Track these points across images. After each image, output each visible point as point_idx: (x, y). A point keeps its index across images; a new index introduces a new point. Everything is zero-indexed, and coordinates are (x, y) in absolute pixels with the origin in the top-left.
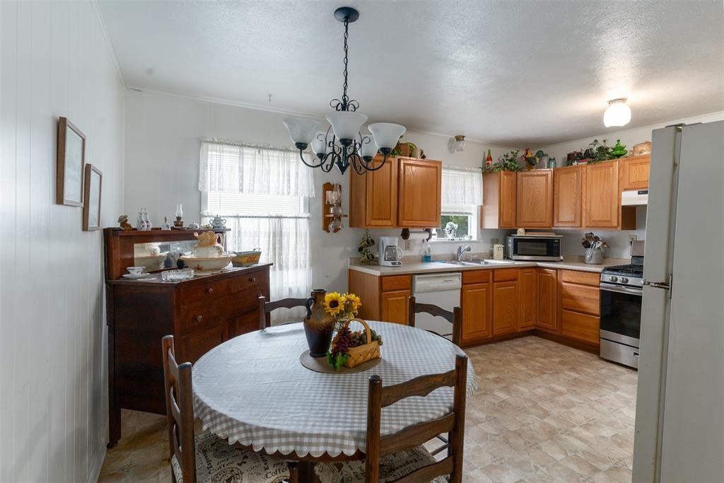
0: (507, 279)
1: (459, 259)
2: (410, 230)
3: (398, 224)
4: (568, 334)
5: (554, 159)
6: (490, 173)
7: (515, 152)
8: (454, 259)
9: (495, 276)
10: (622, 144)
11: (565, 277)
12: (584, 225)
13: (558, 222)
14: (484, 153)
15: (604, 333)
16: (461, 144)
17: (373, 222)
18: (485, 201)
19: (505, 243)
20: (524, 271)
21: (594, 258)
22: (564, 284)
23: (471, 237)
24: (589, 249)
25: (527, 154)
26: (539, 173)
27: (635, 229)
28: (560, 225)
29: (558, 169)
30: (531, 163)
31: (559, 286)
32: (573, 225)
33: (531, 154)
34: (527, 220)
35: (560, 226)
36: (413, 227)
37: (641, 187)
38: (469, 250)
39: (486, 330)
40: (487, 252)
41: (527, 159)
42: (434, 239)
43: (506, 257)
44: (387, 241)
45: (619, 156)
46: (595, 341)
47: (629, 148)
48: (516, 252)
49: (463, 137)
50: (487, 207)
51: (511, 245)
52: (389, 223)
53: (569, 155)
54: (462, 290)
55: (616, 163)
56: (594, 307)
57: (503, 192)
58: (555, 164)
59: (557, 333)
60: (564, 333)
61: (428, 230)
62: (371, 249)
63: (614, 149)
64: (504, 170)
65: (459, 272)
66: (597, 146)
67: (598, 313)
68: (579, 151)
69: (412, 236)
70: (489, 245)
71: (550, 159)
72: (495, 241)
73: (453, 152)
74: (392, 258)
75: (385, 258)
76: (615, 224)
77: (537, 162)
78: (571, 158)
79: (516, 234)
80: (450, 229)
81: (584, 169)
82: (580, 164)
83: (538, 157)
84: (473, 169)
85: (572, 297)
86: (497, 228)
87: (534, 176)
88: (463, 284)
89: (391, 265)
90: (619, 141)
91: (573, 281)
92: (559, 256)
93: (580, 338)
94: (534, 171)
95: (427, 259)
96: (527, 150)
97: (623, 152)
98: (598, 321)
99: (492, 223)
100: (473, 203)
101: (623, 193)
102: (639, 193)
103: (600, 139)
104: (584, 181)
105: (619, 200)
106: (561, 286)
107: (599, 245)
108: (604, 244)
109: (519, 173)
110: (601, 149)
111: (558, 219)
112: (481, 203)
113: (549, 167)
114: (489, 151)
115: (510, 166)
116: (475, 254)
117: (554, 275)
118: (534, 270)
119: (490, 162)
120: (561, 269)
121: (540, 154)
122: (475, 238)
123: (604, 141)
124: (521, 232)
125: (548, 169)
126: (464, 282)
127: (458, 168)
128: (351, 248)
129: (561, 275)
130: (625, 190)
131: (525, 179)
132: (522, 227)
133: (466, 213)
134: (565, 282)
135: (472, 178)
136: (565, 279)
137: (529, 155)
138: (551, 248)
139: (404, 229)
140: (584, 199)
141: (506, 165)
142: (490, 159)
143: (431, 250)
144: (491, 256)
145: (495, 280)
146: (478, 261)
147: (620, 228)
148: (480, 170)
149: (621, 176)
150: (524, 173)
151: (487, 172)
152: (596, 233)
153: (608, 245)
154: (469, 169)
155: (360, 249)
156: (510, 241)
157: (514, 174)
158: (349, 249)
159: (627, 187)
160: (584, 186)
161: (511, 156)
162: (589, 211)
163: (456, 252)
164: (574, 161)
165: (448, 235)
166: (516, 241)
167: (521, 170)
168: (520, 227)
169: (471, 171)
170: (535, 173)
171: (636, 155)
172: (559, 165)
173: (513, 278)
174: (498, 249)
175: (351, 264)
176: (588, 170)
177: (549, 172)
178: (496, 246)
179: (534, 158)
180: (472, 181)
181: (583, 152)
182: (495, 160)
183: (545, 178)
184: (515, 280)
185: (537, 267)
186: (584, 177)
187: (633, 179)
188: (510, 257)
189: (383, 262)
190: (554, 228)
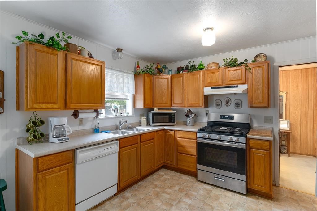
0: (148, 139)
1: (120, 128)
2: (80, 111)
3: (66, 107)
4: (181, 167)
5: (171, 70)
6: (139, 74)
7: (152, 64)
8: (117, 128)
9: (141, 139)
10: (202, 63)
11: (178, 135)
12: (186, 105)
13: (174, 104)
14: (135, 63)
15: (199, 166)
16: (120, 54)
17: (36, 106)
18: (136, 91)
19: (148, 117)
20: (158, 132)
21: (191, 123)
22: (178, 139)
23: (128, 113)
24: (189, 118)
25: (158, 66)
26: (164, 77)
27: (208, 107)
28: (175, 105)
29: (174, 75)
30: (160, 71)
31: (176, 140)
32: (181, 105)
33: (160, 66)
34: (159, 103)
35: (175, 107)
36: (81, 109)
37: (213, 85)
38: (126, 122)
39: (137, 175)
40: (138, 121)
41: (158, 69)
42: (102, 116)
43: (148, 124)
44: (54, 121)
45: (201, 69)
46: (195, 170)
47: (206, 65)
48: (153, 122)
49: (122, 50)
50: (137, 95)
51: (150, 117)
52: (56, 106)
53: (178, 68)
54: (119, 153)
55: (201, 73)
56: (193, 151)
57: (146, 86)
58: (172, 72)
59: (175, 167)
60: (179, 166)
61: (96, 111)
62: (41, 129)
63: (199, 65)
64: (146, 73)
65: (117, 140)
66: (191, 64)
67: (195, 154)
68: (183, 66)
69: (81, 116)
70: (139, 118)
71: (169, 70)
72: (142, 115)
73: (116, 60)
74: (61, 136)
75: (53, 136)
76: (201, 105)
77: (163, 71)
78: (179, 69)
79: (153, 111)
80: (114, 109)
81: (186, 75)
82: (184, 72)
83: (164, 68)
84: (128, 72)
85: (182, 146)
86: (143, 108)
87: (162, 78)
88: (120, 148)
89: (58, 142)
90: (201, 61)
91: (183, 137)
92: (175, 122)
93: (187, 169)
94: (162, 76)
95: (96, 131)
96: (158, 64)
97: (203, 67)
98: (196, 159)
99: (140, 105)
100: (129, 92)
101: (204, 88)
102: (211, 89)
103: (192, 61)
104: (186, 82)
105: (203, 92)
106: (177, 140)
107: (193, 116)
108: (195, 115)
109: (154, 77)
110: (192, 66)
111: (174, 102)
112: (134, 93)
113: (169, 74)
114: (138, 62)
115: (149, 72)
116: (130, 124)
117: (173, 134)
118: (163, 131)
119: (138, 68)
120: (177, 130)
121: (165, 67)
122: (130, 114)
123: (194, 62)
124: (156, 110)
125: (168, 75)
126: (121, 146)
127: (118, 69)
128: (19, 130)
129: (177, 133)
130: (205, 86)
131: (157, 79)
132: (156, 107)
133: (125, 99)
134: (179, 137)
135: (128, 77)
136: (179, 136)
137: (159, 67)
138: (171, 118)
139: (74, 111)
140: (186, 91)
141: (147, 71)
142: (138, 67)
143: (100, 124)
144: (140, 124)
145: (142, 141)
146: (131, 128)
147: (203, 107)
148: (133, 73)
149: (203, 79)
150: (157, 76)
151: (137, 75)
152: (192, 110)
153: (197, 115)
154: (126, 71)
155: (28, 130)
156: (150, 115)
157: (152, 76)
158: (17, 130)
159: (206, 85)
160: (186, 84)
161: (150, 66)
162: (188, 98)
163: (118, 124)
164: (180, 71)
165: (113, 113)
166: (153, 115)
167: (155, 75)
168: (155, 107)
169: (127, 73)
170: (162, 77)
171: (209, 68)
172: (173, 73)
173: (152, 138)
174: (144, 120)
175: (18, 144)
176: (188, 76)
177: (168, 76)
178: (143, 118)
179: (161, 69)
180: (128, 79)
181: (185, 67)
182: (141, 67)
183: (167, 79)
184: (153, 139)
185: (164, 130)
186: (186, 79)
187: (209, 81)
188: (151, 125)
189: (51, 139)
190: (172, 107)
